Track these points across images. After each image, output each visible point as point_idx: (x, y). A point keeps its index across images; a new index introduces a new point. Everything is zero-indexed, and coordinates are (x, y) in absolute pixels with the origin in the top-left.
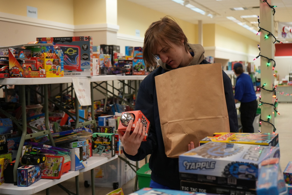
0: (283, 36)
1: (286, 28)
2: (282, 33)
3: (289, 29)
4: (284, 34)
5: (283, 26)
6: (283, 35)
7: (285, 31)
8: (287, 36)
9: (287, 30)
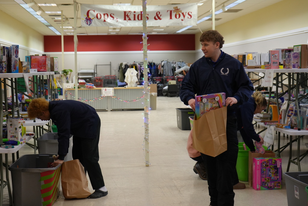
0: (87, 24)
1: (91, 12)
2: (86, 18)
3: (95, 14)
4: (89, 20)
5: (88, 9)
6: (87, 21)
7: (90, 16)
8: (93, 24)
9: (93, 15)
